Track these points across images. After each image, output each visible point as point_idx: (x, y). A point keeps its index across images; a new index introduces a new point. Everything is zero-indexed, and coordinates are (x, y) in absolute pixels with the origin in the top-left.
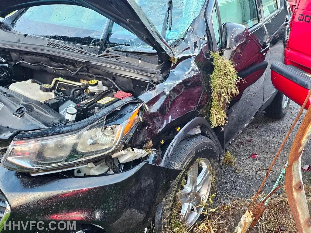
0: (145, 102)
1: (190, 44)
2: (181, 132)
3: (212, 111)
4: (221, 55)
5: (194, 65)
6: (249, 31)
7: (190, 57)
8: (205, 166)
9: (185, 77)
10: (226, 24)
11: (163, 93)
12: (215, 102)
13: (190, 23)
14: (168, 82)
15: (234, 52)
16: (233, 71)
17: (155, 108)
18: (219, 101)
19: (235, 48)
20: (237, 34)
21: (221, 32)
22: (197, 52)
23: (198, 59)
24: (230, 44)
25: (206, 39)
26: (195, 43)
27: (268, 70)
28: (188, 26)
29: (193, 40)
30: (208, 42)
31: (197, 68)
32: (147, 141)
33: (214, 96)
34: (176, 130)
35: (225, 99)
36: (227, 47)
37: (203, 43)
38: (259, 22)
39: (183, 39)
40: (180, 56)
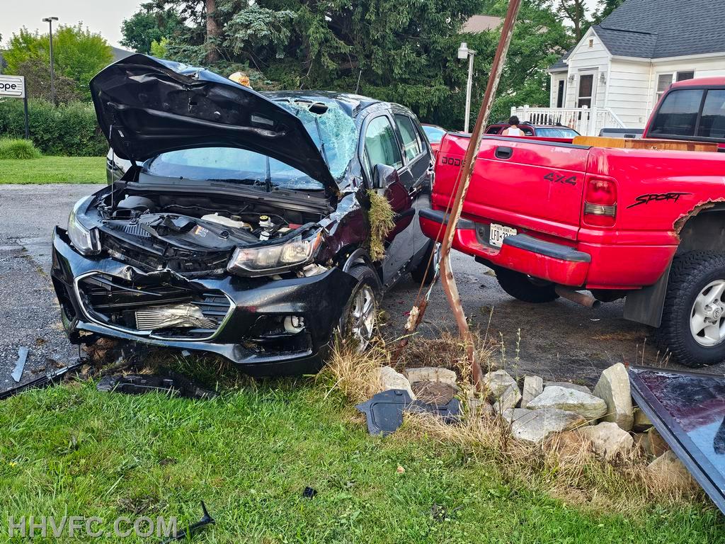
0: (325, 226)
1: (351, 182)
2: (350, 257)
3: (372, 245)
4: (376, 192)
5: (355, 201)
6: (398, 172)
7: (351, 193)
8: (369, 298)
9: (351, 210)
10: (376, 165)
11: (335, 221)
12: (374, 237)
13: (348, 163)
14: (337, 213)
15: (387, 191)
16: (389, 206)
17: (332, 232)
18: (378, 235)
19: (387, 187)
20: (388, 174)
21: (372, 173)
22: (356, 189)
23: (358, 195)
24: (383, 183)
25: (362, 178)
26: (354, 181)
27: (416, 216)
28: (345, 166)
29: (352, 178)
30: (363, 182)
31: (358, 203)
32: (329, 259)
33: (373, 230)
34: (346, 256)
35: (384, 233)
36: (381, 186)
37: (360, 180)
38: (403, 166)
39: (344, 177)
40: (344, 191)
